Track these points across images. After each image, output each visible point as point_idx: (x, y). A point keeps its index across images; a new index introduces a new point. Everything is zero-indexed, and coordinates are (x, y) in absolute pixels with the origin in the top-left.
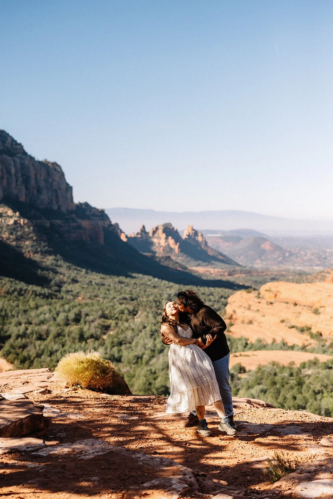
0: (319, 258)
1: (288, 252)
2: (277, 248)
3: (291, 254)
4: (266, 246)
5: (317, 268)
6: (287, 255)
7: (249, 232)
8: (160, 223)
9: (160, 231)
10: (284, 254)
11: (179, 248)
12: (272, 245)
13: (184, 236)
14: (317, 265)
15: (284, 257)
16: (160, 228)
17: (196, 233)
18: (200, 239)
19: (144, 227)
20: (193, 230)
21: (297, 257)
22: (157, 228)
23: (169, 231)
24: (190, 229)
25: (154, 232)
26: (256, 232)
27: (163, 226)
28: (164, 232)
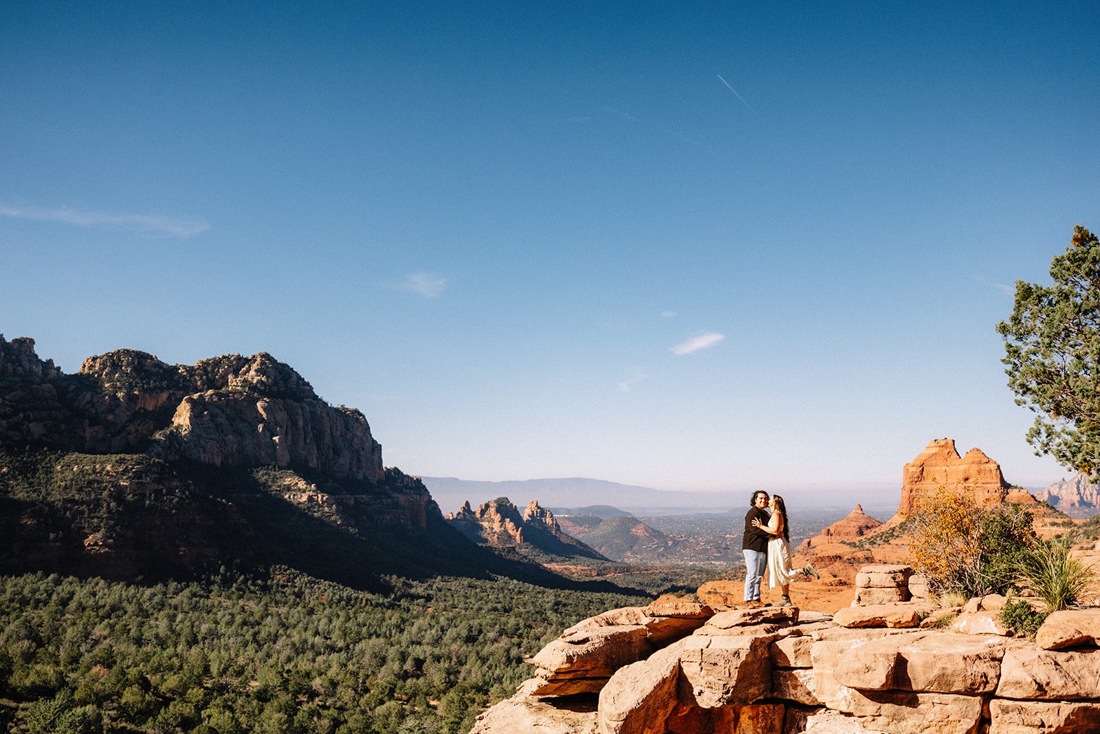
0: (718, 548)
1: (671, 539)
2: (655, 533)
3: (676, 543)
4: (639, 531)
5: (717, 563)
6: (670, 543)
7: (609, 510)
8: (492, 497)
9: (492, 510)
10: (667, 543)
11: (520, 536)
12: (647, 528)
13: (526, 517)
14: (717, 559)
15: (666, 548)
16: (492, 505)
17: (543, 512)
18: (549, 521)
19: (467, 504)
20: (539, 508)
21: (685, 548)
22: (487, 506)
23: (506, 510)
24: (534, 505)
25: (483, 512)
26: (616, 510)
27: (496, 501)
28: (498, 511)
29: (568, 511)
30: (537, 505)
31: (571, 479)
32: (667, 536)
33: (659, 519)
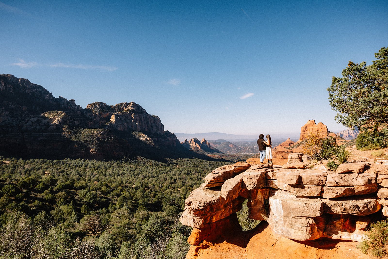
0: (252, 150)
1: (239, 148)
2: (235, 146)
3: (241, 149)
4: (231, 146)
5: (252, 154)
6: (239, 149)
7: (223, 140)
8: (193, 138)
9: (193, 141)
10: (238, 149)
11: (200, 147)
12: (233, 145)
13: (201, 143)
14: (251, 152)
15: (238, 150)
16: (192, 140)
17: (206, 141)
18: (207, 143)
19: (186, 139)
20: (205, 140)
21: (243, 150)
22: (191, 140)
23: (196, 141)
25: (190, 142)
26: (225, 140)
27: (194, 139)
28: (194, 141)
29: (212, 141)
30: (204, 140)
31: (213, 133)
32: (238, 147)
33: (236, 142)
